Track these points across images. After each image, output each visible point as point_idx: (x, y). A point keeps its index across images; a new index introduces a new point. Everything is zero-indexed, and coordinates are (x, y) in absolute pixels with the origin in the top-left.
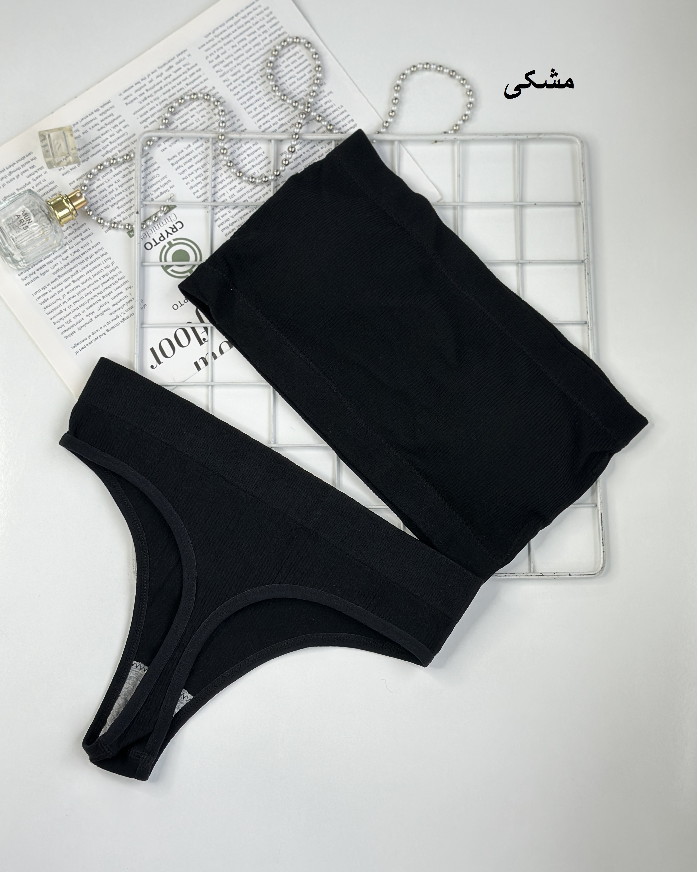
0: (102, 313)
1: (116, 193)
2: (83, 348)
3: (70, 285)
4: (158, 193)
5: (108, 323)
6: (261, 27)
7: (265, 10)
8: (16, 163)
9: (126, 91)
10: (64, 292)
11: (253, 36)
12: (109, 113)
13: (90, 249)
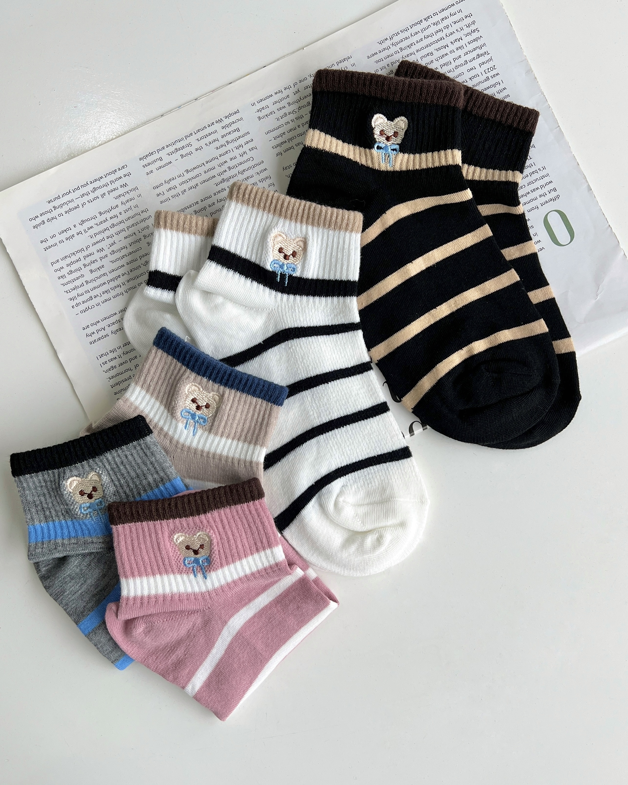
6: (456, 40)
7: (466, 17)
8: (104, 177)
9: (261, 100)
11: (444, 51)
12: (234, 127)
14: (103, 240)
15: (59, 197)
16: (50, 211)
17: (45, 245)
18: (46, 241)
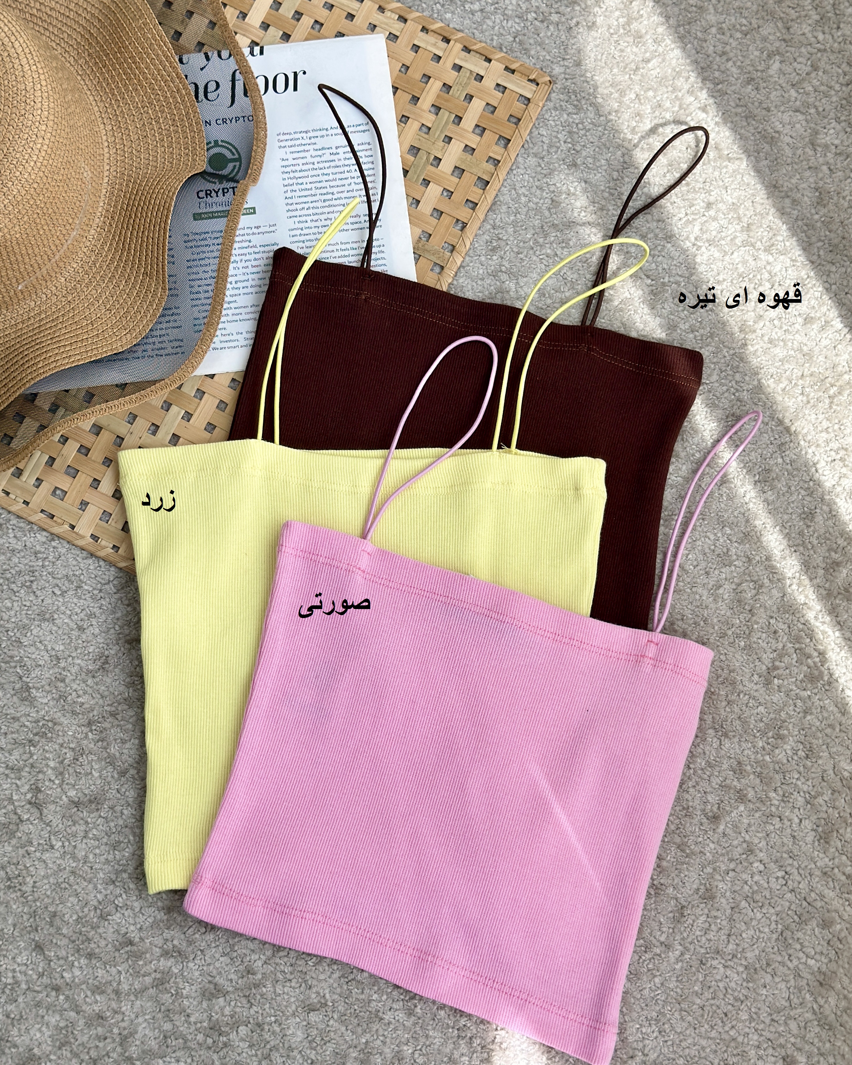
0: (323, 149)
1: (244, 258)
2: (359, 125)
3: (338, 193)
4: (203, 236)
5: (323, 136)
10: (347, 188)
13: (300, 216)
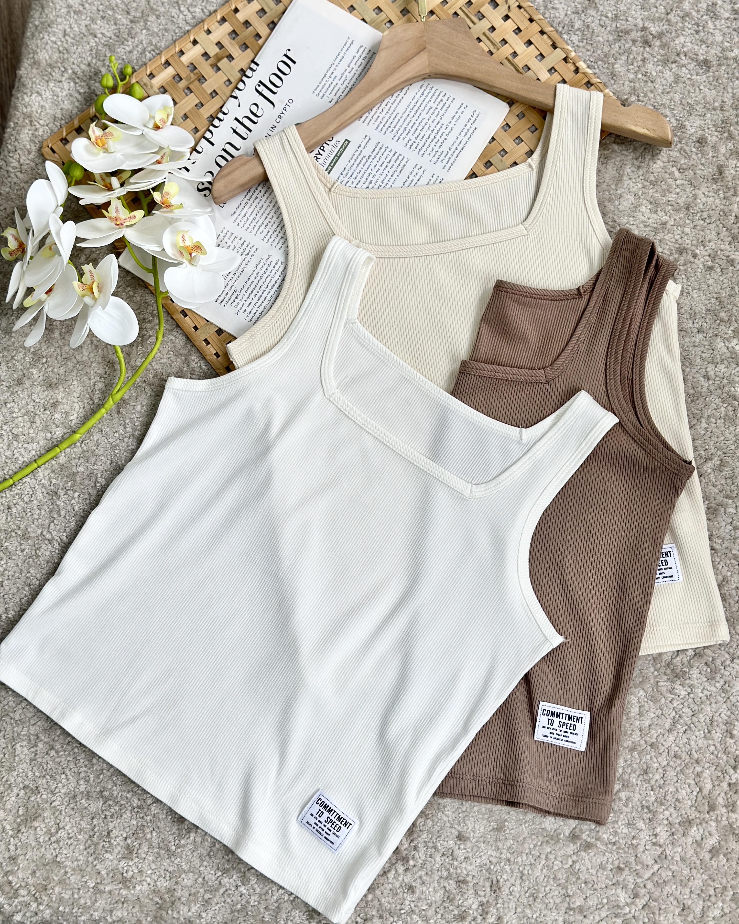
14: (436, 127)
15: (472, 133)
16: (472, 124)
17: (464, 106)
18: (465, 108)
